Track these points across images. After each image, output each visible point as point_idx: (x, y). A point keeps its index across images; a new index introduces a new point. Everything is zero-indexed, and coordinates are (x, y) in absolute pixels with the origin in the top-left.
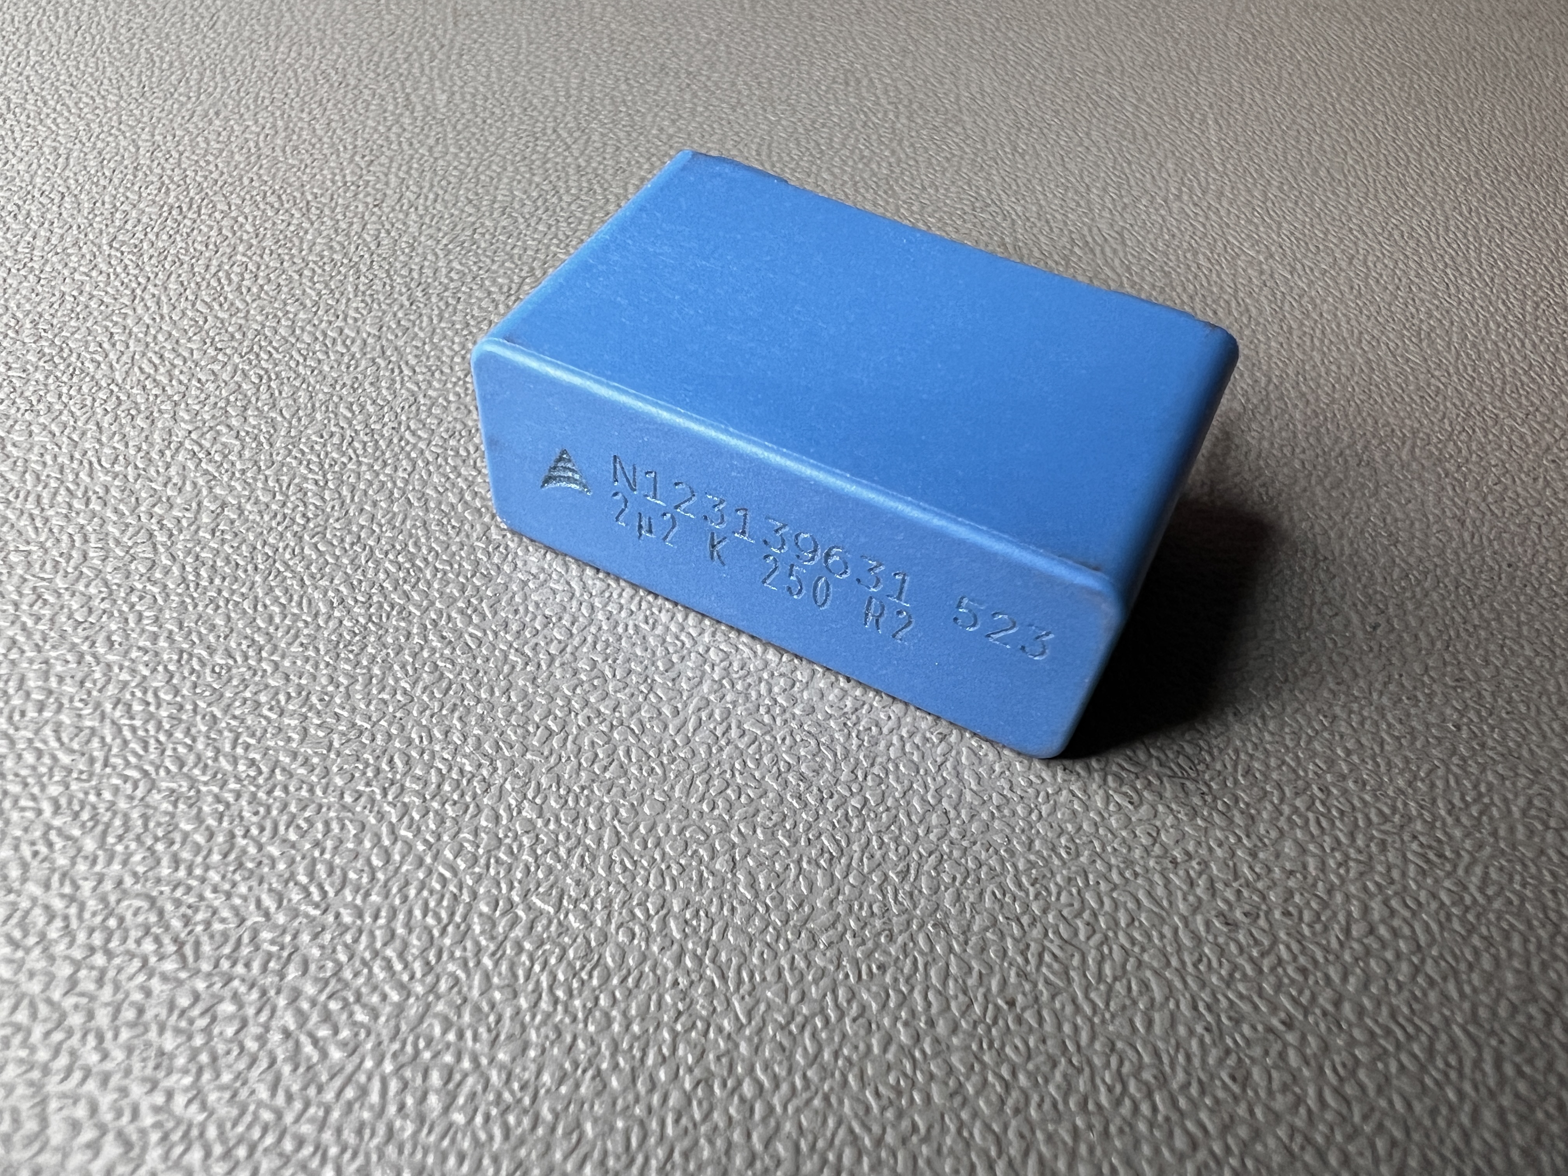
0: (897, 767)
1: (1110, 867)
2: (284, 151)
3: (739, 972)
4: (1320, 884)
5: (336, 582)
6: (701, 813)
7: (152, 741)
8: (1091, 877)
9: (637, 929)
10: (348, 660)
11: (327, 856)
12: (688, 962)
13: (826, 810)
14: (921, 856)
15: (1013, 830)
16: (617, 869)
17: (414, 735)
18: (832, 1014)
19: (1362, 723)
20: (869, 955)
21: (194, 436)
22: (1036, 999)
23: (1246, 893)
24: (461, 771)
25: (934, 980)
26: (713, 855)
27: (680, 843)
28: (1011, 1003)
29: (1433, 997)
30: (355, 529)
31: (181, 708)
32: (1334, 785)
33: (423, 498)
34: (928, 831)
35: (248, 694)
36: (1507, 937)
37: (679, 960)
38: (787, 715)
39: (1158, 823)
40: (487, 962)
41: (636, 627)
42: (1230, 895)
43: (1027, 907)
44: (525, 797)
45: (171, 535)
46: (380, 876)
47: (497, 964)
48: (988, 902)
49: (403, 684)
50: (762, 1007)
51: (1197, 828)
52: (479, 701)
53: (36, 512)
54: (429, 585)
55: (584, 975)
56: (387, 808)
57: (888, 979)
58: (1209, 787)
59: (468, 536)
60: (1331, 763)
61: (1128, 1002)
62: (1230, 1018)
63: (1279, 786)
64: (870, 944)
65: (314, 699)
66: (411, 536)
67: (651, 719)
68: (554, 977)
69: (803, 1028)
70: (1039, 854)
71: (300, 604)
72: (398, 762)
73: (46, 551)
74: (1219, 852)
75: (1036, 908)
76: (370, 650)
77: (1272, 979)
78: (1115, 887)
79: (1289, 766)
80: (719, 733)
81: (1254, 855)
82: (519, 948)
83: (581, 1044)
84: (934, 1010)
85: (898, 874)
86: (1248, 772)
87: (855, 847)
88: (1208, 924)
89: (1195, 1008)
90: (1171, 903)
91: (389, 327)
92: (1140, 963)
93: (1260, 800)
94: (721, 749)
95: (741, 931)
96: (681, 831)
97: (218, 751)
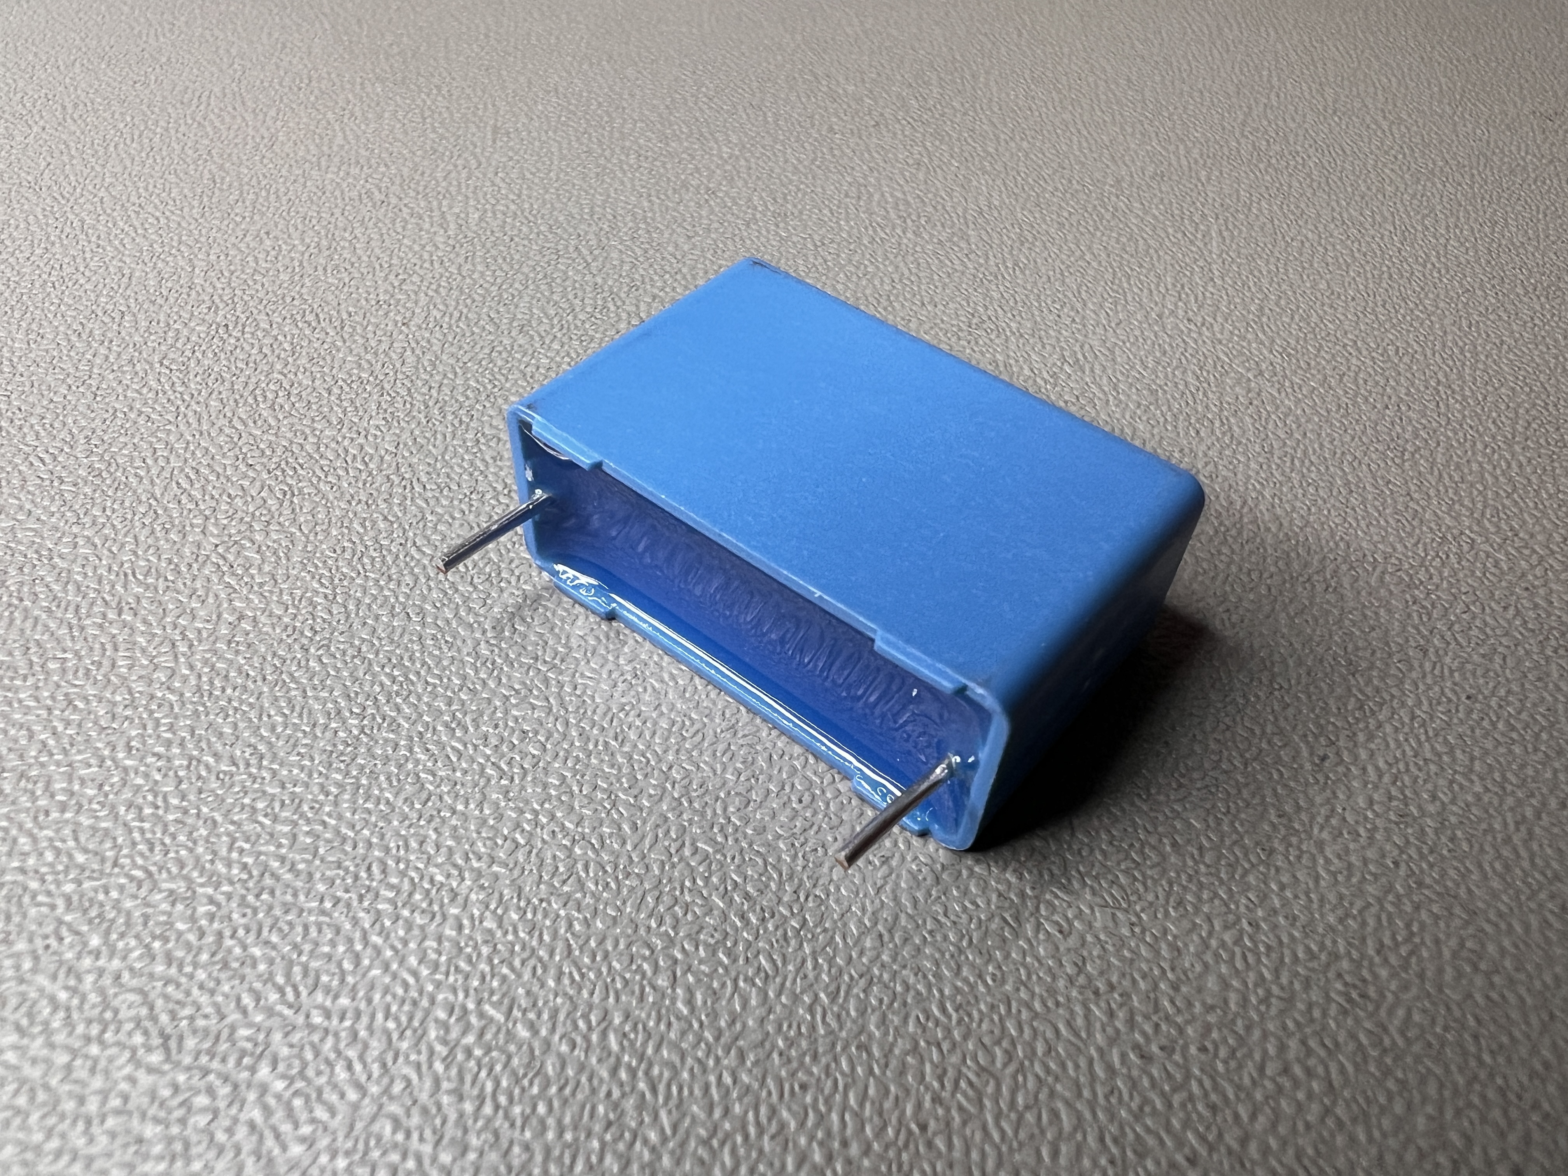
0: (838, 889)
1: (1033, 994)
2: (325, 269)
3: (669, 1086)
4: (1239, 1022)
5: (336, 693)
6: (649, 928)
7: (157, 843)
8: (1014, 1005)
9: (579, 1040)
10: (338, 770)
11: (304, 959)
12: (623, 1075)
13: (766, 930)
14: (851, 977)
15: (943, 955)
16: (566, 981)
17: (392, 845)
18: (752, 1130)
19: (1299, 858)
20: (793, 1074)
21: (220, 550)
22: (948, 1124)
23: (1164, 1027)
24: (432, 881)
25: (852, 1101)
26: (656, 969)
27: (626, 959)
28: (923, 1128)
29: (1340, 1140)
30: (357, 643)
31: (186, 812)
32: (1265, 920)
33: (422, 612)
34: (861, 953)
35: (247, 801)
36: (1423, 1081)
37: (614, 1071)
38: (739, 835)
39: (1085, 953)
40: (439, 1067)
41: (606, 743)
42: (1148, 1028)
43: (948, 1031)
44: (487, 907)
45: (191, 646)
46: (350, 979)
47: (447, 1068)
48: (911, 1028)
49: (387, 795)
50: (687, 1122)
51: (1122, 959)
52: (454, 812)
53: (74, 622)
54: (419, 699)
55: (526, 1082)
56: (362, 914)
57: (808, 1099)
58: (1139, 917)
59: (459, 651)
60: (1264, 897)
61: (1036, 1131)
62: (1135, 1152)
63: (1209, 919)
64: (795, 1064)
65: (305, 808)
66: (407, 649)
67: (611, 835)
68: (497, 1083)
69: (722, 1144)
70: (966, 980)
71: (300, 715)
72: (375, 868)
73: (80, 658)
74: (1142, 985)
75: (956, 1035)
76: (360, 761)
77: (1181, 1115)
78: (1036, 1015)
79: (1222, 899)
80: (673, 851)
81: (1176, 988)
82: (469, 1053)
83: (516, 1150)
84: (849, 1131)
85: (828, 996)
86: (1180, 903)
87: (790, 967)
88: (1123, 1056)
89: (1102, 1140)
90: (1089, 1034)
91: (405, 445)
92: (1052, 1094)
93: (1190, 932)
94: (673, 866)
95: (675, 1046)
96: (629, 946)
97: (215, 853)
